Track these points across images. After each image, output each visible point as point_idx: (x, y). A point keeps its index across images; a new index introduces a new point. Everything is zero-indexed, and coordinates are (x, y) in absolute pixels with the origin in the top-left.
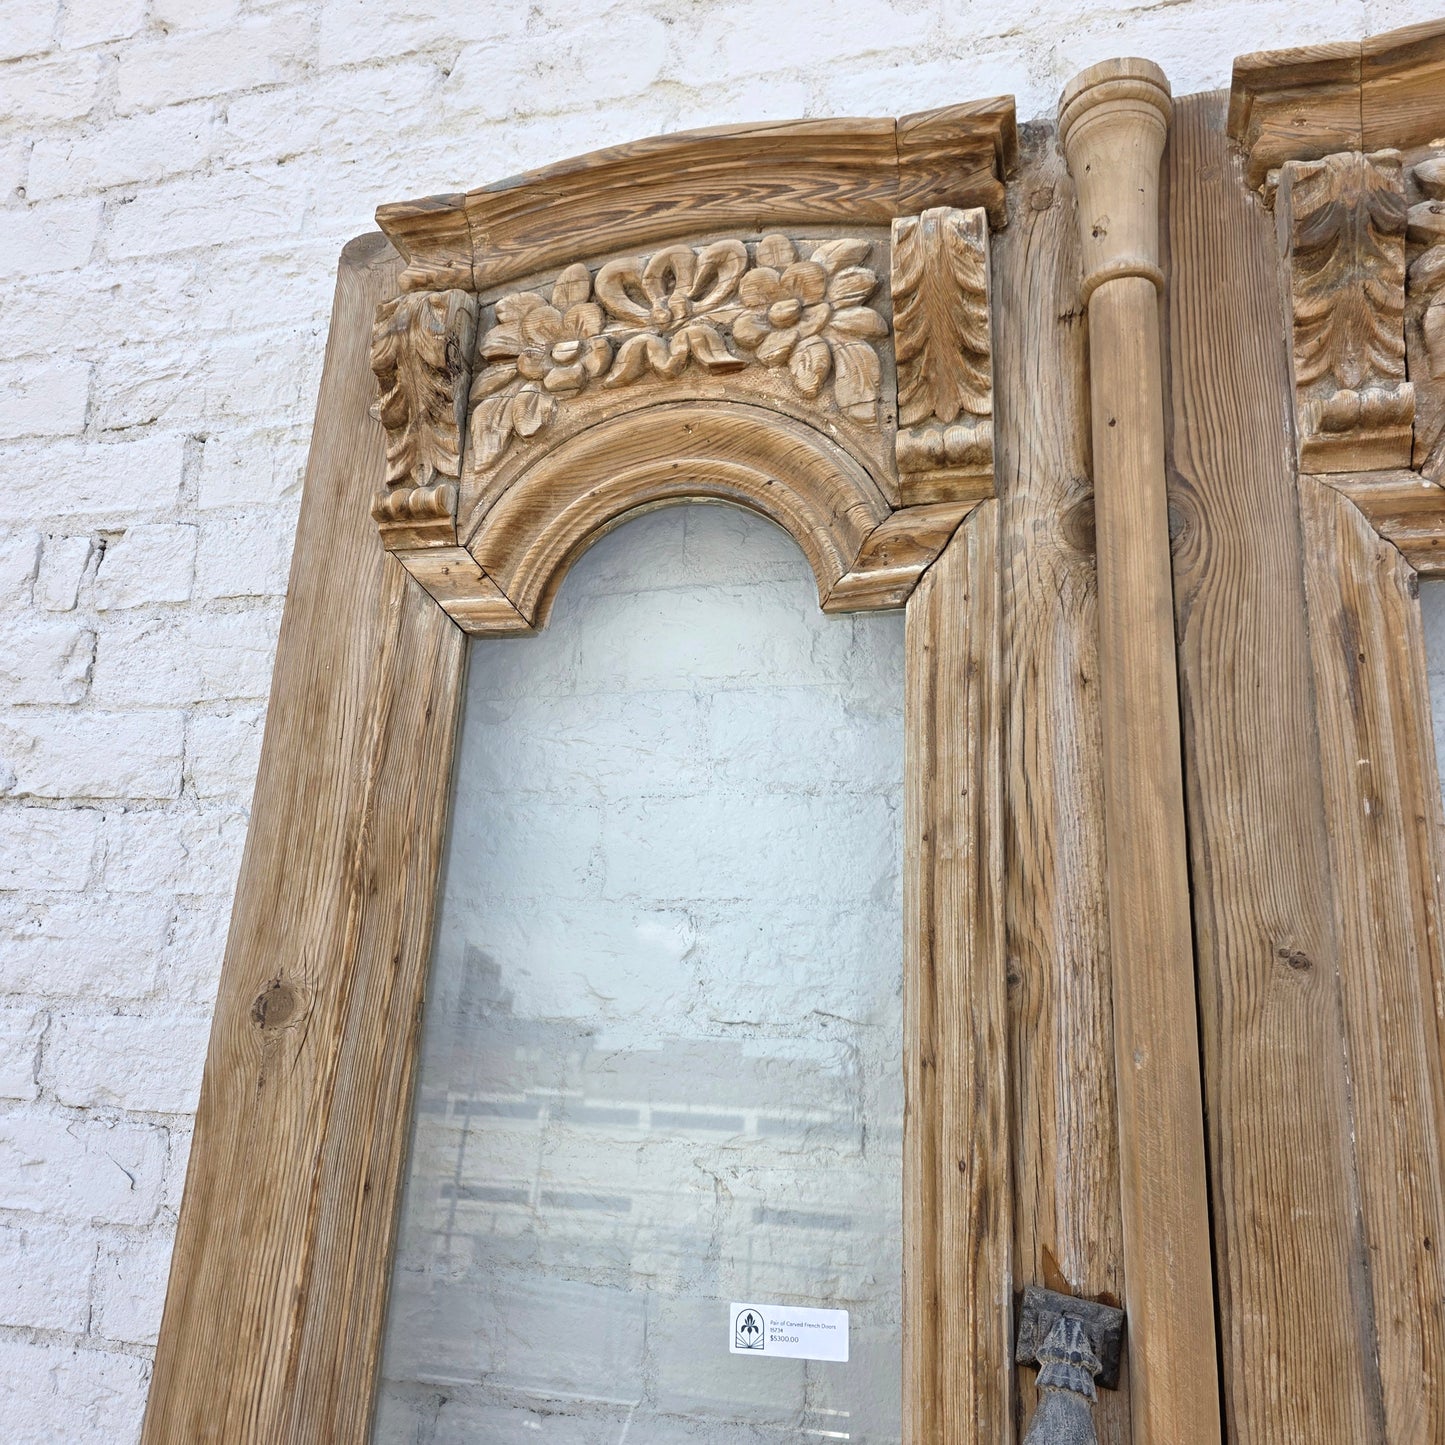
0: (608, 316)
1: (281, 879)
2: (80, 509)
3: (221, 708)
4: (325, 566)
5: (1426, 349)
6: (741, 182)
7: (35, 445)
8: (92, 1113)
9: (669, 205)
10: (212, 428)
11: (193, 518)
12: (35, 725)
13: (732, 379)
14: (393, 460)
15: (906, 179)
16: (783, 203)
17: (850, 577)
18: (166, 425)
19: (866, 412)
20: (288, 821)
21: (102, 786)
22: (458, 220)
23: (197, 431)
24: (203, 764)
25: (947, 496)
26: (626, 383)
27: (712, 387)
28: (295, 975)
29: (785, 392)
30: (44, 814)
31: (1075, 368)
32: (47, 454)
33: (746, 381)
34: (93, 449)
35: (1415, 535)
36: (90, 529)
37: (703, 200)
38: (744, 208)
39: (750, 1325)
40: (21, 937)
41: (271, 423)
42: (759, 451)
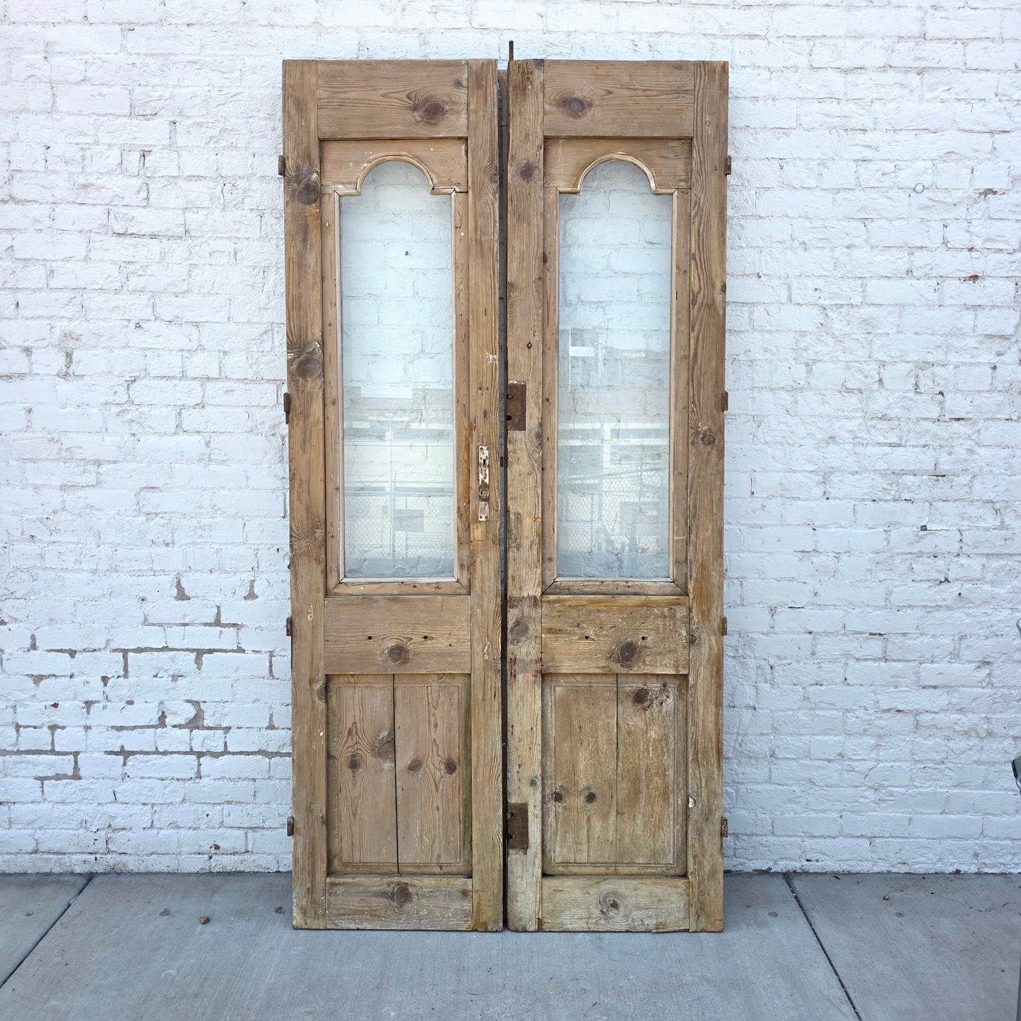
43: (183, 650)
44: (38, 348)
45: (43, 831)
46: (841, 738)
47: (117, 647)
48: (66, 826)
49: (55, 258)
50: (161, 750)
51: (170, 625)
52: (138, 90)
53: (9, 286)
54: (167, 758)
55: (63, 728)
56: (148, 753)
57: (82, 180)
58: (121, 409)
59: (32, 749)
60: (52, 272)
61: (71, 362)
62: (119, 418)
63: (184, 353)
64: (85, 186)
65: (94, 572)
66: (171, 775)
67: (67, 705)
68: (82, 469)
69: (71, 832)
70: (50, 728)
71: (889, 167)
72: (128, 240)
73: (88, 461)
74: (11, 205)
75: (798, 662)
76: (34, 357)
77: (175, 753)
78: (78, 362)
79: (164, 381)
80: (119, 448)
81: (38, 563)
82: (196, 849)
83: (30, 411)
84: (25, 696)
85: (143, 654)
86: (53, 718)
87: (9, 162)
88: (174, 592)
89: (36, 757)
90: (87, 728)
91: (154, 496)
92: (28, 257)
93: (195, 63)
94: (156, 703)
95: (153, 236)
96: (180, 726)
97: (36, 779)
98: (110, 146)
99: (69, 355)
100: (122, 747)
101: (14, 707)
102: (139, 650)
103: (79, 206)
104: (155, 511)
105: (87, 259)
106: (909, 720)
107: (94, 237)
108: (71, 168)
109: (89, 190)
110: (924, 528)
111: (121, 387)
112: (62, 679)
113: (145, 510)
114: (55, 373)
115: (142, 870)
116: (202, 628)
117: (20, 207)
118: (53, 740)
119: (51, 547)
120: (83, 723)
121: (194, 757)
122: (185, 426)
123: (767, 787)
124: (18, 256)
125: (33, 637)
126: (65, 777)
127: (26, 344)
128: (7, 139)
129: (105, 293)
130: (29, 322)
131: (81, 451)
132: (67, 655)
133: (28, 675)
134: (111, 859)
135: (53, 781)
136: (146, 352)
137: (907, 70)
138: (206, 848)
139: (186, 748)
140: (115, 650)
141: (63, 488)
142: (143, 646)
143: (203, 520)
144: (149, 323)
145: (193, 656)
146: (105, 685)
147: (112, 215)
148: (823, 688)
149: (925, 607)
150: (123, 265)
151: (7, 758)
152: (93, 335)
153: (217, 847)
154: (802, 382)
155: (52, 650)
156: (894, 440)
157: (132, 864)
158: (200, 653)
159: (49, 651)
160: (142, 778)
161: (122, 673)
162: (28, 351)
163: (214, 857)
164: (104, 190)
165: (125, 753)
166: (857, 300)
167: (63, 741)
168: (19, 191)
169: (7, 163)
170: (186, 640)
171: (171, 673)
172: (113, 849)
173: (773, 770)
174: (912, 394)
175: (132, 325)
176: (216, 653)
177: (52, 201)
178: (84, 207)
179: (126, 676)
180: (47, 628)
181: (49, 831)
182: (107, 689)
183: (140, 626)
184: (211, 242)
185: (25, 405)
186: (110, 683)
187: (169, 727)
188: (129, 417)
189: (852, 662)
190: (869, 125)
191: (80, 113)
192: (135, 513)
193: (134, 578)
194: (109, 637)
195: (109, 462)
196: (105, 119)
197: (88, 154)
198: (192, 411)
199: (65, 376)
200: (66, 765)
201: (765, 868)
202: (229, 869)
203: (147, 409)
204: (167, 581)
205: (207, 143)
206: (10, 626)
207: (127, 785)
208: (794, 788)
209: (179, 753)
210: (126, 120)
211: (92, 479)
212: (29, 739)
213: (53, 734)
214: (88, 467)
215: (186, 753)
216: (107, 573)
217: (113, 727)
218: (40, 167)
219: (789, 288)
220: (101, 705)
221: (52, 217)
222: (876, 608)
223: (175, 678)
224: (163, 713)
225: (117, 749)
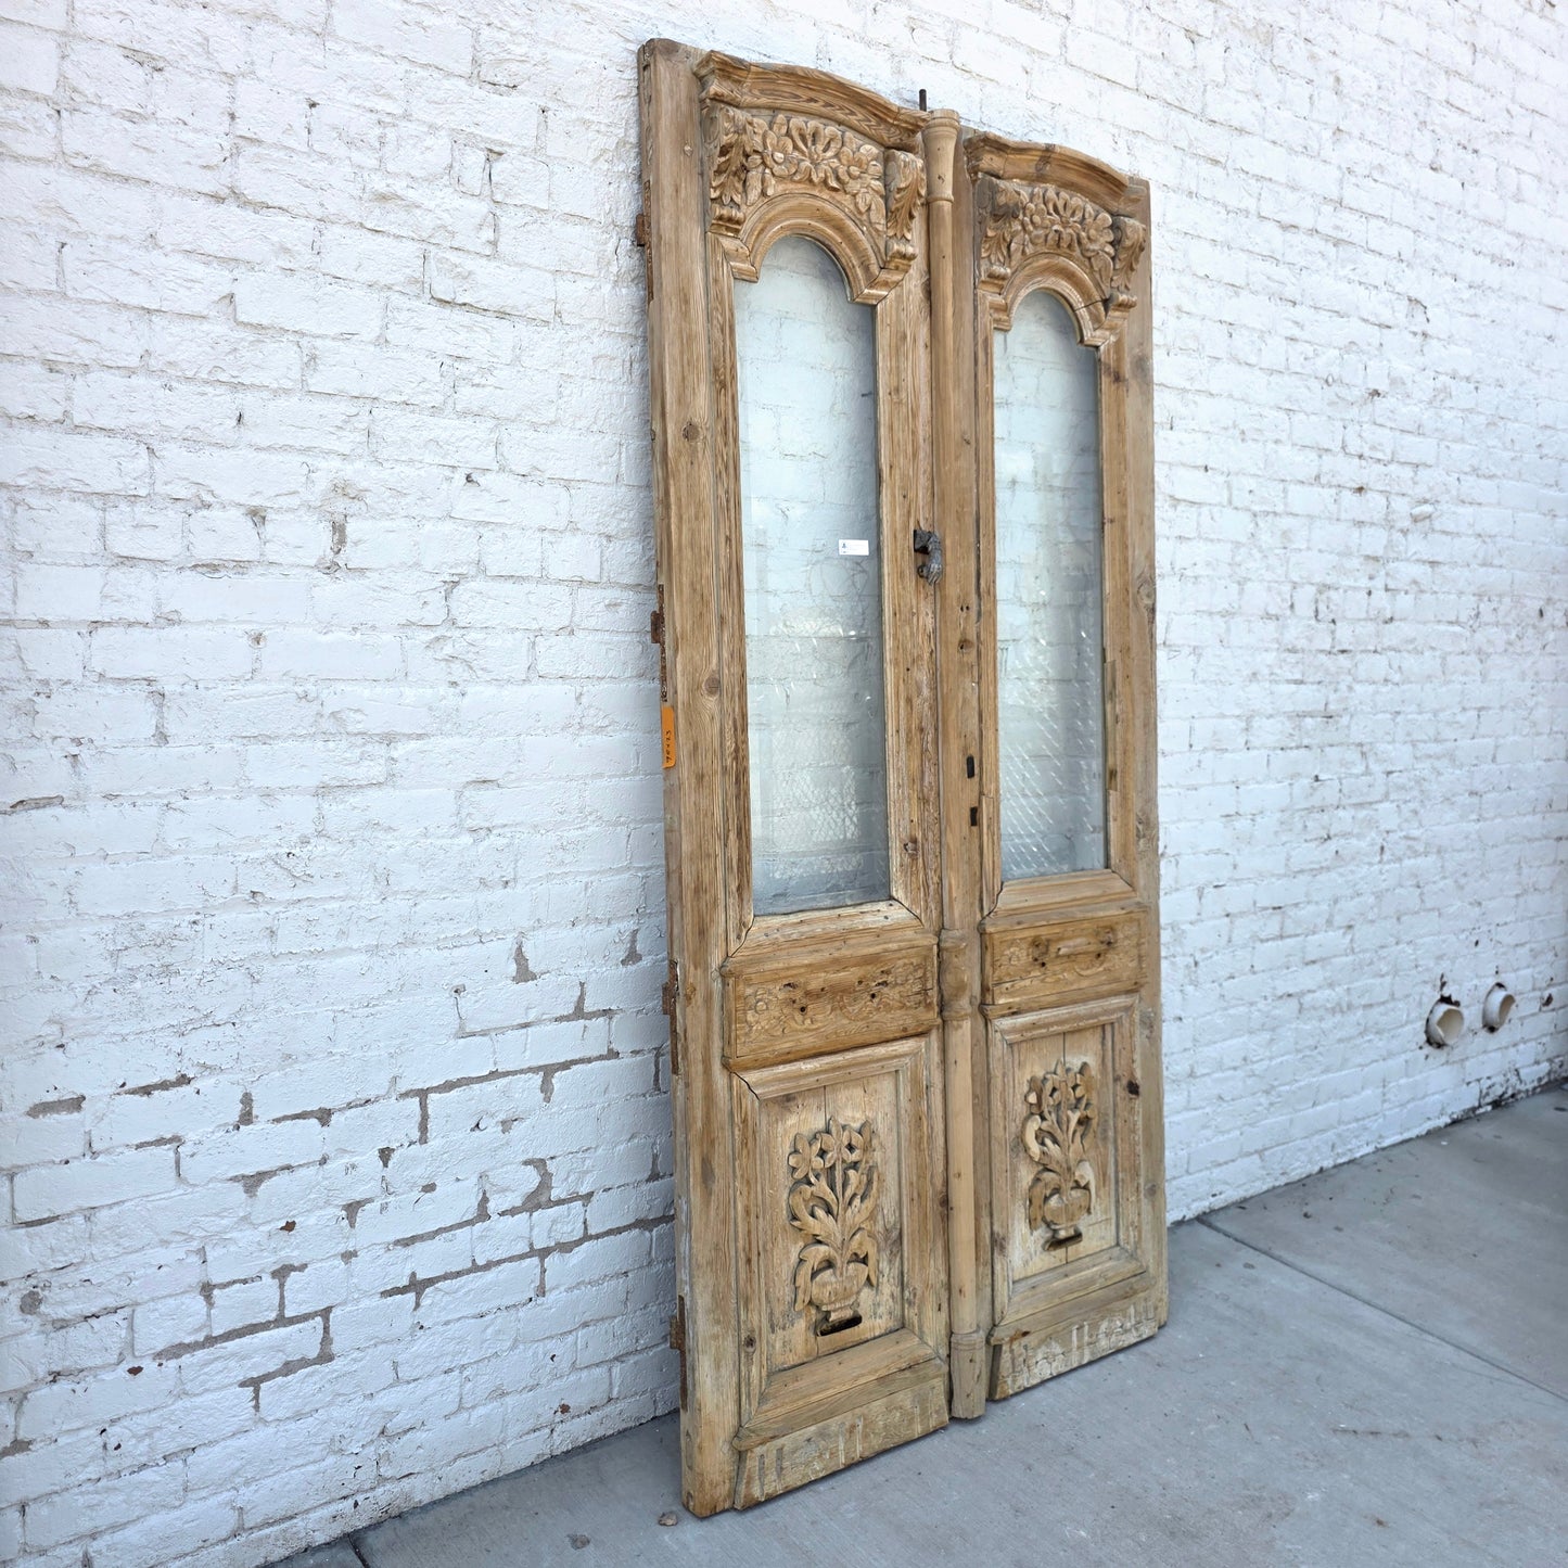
0: (796, 147)
1: (684, 378)
2: (472, 129)
3: (570, 276)
4: (677, 229)
5: (1010, 256)
6: (841, 103)
7: (436, 74)
8: (530, 478)
9: (816, 101)
10: (550, 105)
11: (544, 159)
12: (470, 264)
13: (834, 194)
14: (715, 188)
15: (893, 130)
16: (853, 119)
17: (866, 291)
18: (524, 93)
19: (880, 228)
20: (682, 353)
21: (513, 308)
22: (744, 73)
23: (543, 105)
24: (566, 307)
25: (897, 268)
26: (799, 182)
27: (826, 195)
28: (696, 420)
29: (852, 207)
30: (480, 318)
31: (925, 227)
32: (447, 84)
33: (839, 196)
34: (478, 93)
35: (996, 316)
36: (482, 145)
37: (827, 105)
38: (840, 115)
39: (844, 546)
40: (478, 385)
41: (588, 116)
42: (840, 228)
43: (522, 1072)
44: (279, 510)
45: (253, 1487)
46: (1245, 1038)
47: (410, 1088)
48: (300, 1461)
49: (319, 332)
50: (481, 1262)
51: (501, 1030)
52: (486, 32)
53: (224, 377)
54: (490, 1275)
55: (303, 1267)
56: (458, 1274)
57: (379, 184)
58: (433, 635)
59: (239, 1325)
60: (314, 358)
61: (342, 541)
62: (430, 653)
63: (546, 534)
64: (383, 198)
65: (373, 950)
66: (496, 1303)
67: (312, 1221)
68: (358, 752)
69: (311, 1468)
70: (274, 1274)
71: (1309, 350)
72: (458, 316)
73: (370, 736)
74: (231, 209)
75: (1217, 953)
76: (269, 528)
77: (504, 1261)
78: (356, 544)
79: (509, 585)
80: (430, 709)
81: (264, 946)
82: (530, 1425)
83: (258, 639)
84: (224, 1222)
85: (454, 1093)
86: (283, 1253)
87: (233, 116)
88: (513, 968)
89: (246, 1340)
90: (348, 1256)
91: (487, 796)
92: (265, 322)
93: (583, 10)
94: (474, 1179)
95: (502, 315)
96: (513, 1212)
97: (243, 1384)
98: (433, 128)
99: (339, 530)
100: (414, 1274)
101: (202, 1252)
102: (449, 1086)
103: (369, 234)
104: (487, 825)
105: (382, 341)
106: (1293, 1004)
107: (395, 297)
108: (357, 156)
109: (390, 205)
110: (1317, 779)
111: (437, 593)
112: (303, 1172)
113: (469, 823)
114: (313, 562)
115: (439, 1495)
116: (555, 1026)
117: (249, 214)
118: (282, 1297)
119: (293, 911)
120: (341, 1248)
121: (535, 1260)
122: (541, 667)
123: (1187, 1115)
124: (242, 318)
125: (247, 1100)
126: (305, 1363)
127: (256, 502)
128: (231, 69)
129: (413, 412)
130: (263, 455)
131: (359, 717)
132: (314, 1121)
133: (234, 1179)
134: (383, 1495)
135: (279, 1380)
136: (481, 530)
137: (1327, 238)
138: (547, 1416)
139: (522, 1248)
140: (406, 1095)
141: (322, 791)
142: (453, 1077)
143: (565, 834)
144: (489, 476)
145: (538, 1078)
146: (386, 1165)
147: (432, 263)
148: (1236, 980)
149: (1312, 870)
150: (448, 361)
151: (186, 1359)
152: (388, 493)
153: (565, 1409)
154: (1236, 606)
155: (285, 1118)
156: (1298, 676)
157: (422, 1490)
158: (548, 1071)
159: (278, 1120)
160: (447, 1323)
161: (416, 1135)
162: (257, 515)
163: (559, 1429)
164: (418, 212)
165: (417, 1286)
166: (1280, 508)
167: (301, 1294)
168: (252, 181)
169: (227, 118)
170: (527, 1053)
171: (502, 1116)
172: (389, 1474)
173: (1193, 1093)
174: (1313, 622)
175: (460, 478)
176: (574, 1068)
177: (319, 213)
178: (379, 238)
179: (423, 1140)
180: (278, 1074)
181: (268, 1481)
182: (388, 1172)
183: (452, 1042)
184: (596, 340)
185: (248, 627)
186: (395, 1158)
187: (495, 1217)
188: (448, 650)
189: (1258, 944)
190: (1298, 298)
191: (378, 51)
192: (454, 830)
193: (446, 953)
194: (396, 1072)
195: (409, 737)
196: (422, 73)
197: (391, 134)
198: (554, 640)
199: (331, 569)
200: (303, 1338)
201: (1180, 1218)
202: (584, 1439)
203: (480, 636)
204: (502, 949)
205: (595, 160)
206: (195, 1085)
207: (422, 1344)
208: (1208, 1110)
209: (511, 1259)
210: (462, 83)
211: (377, 771)
212: (230, 1309)
213: (282, 1286)
214: (369, 748)
215: (522, 1257)
216: (397, 951)
217: (397, 1242)
218: (297, 141)
219: (1229, 487)
220: (376, 1205)
221: (316, 246)
222: (1279, 877)
223: (506, 1125)
224: (484, 1193)
225: (405, 1282)
